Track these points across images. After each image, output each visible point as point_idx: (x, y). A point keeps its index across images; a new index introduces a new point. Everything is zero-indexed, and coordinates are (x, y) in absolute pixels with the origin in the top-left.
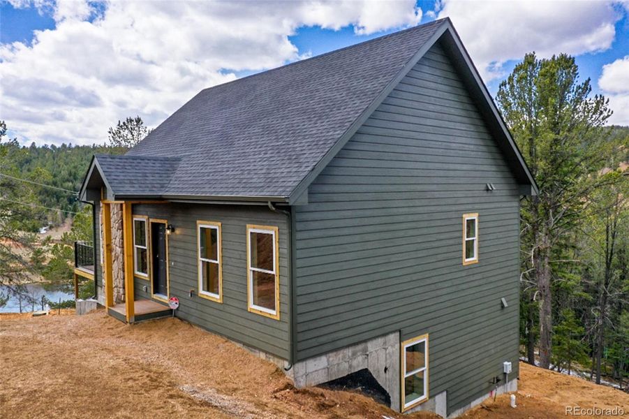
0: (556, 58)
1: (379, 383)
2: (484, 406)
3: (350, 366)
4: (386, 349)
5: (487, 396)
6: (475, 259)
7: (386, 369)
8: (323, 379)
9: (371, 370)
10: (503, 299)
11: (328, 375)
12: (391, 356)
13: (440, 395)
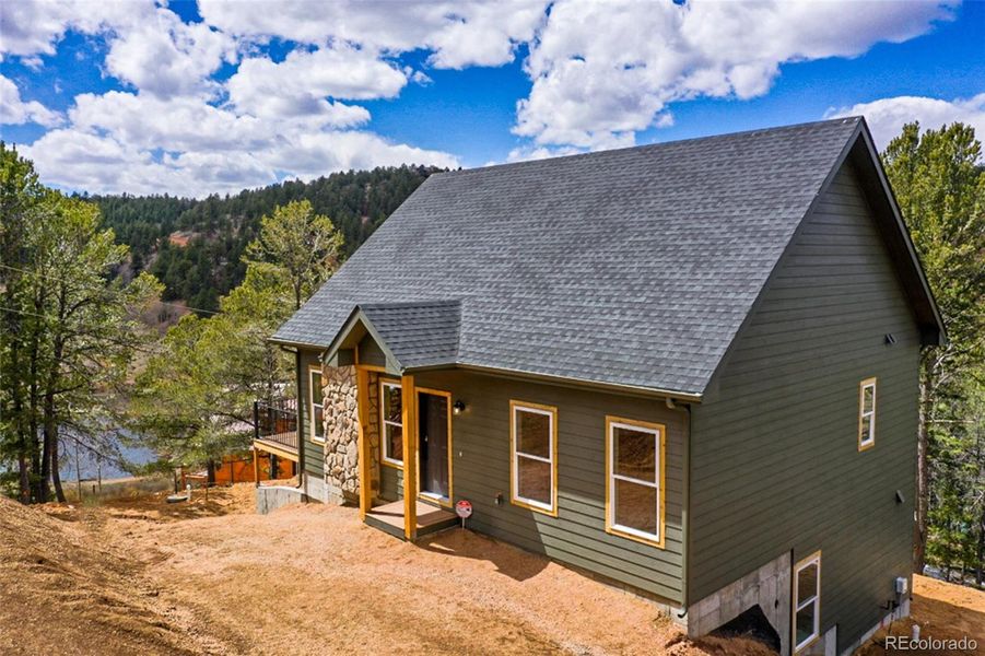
0: (947, 129)
1: (770, 622)
2: (877, 640)
3: (742, 604)
4: (777, 576)
5: (878, 626)
6: (871, 441)
7: (777, 603)
8: (714, 624)
9: (762, 606)
10: (899, 492)
11: (720, 617)
12: (782, 585)
13: (829, 632)
